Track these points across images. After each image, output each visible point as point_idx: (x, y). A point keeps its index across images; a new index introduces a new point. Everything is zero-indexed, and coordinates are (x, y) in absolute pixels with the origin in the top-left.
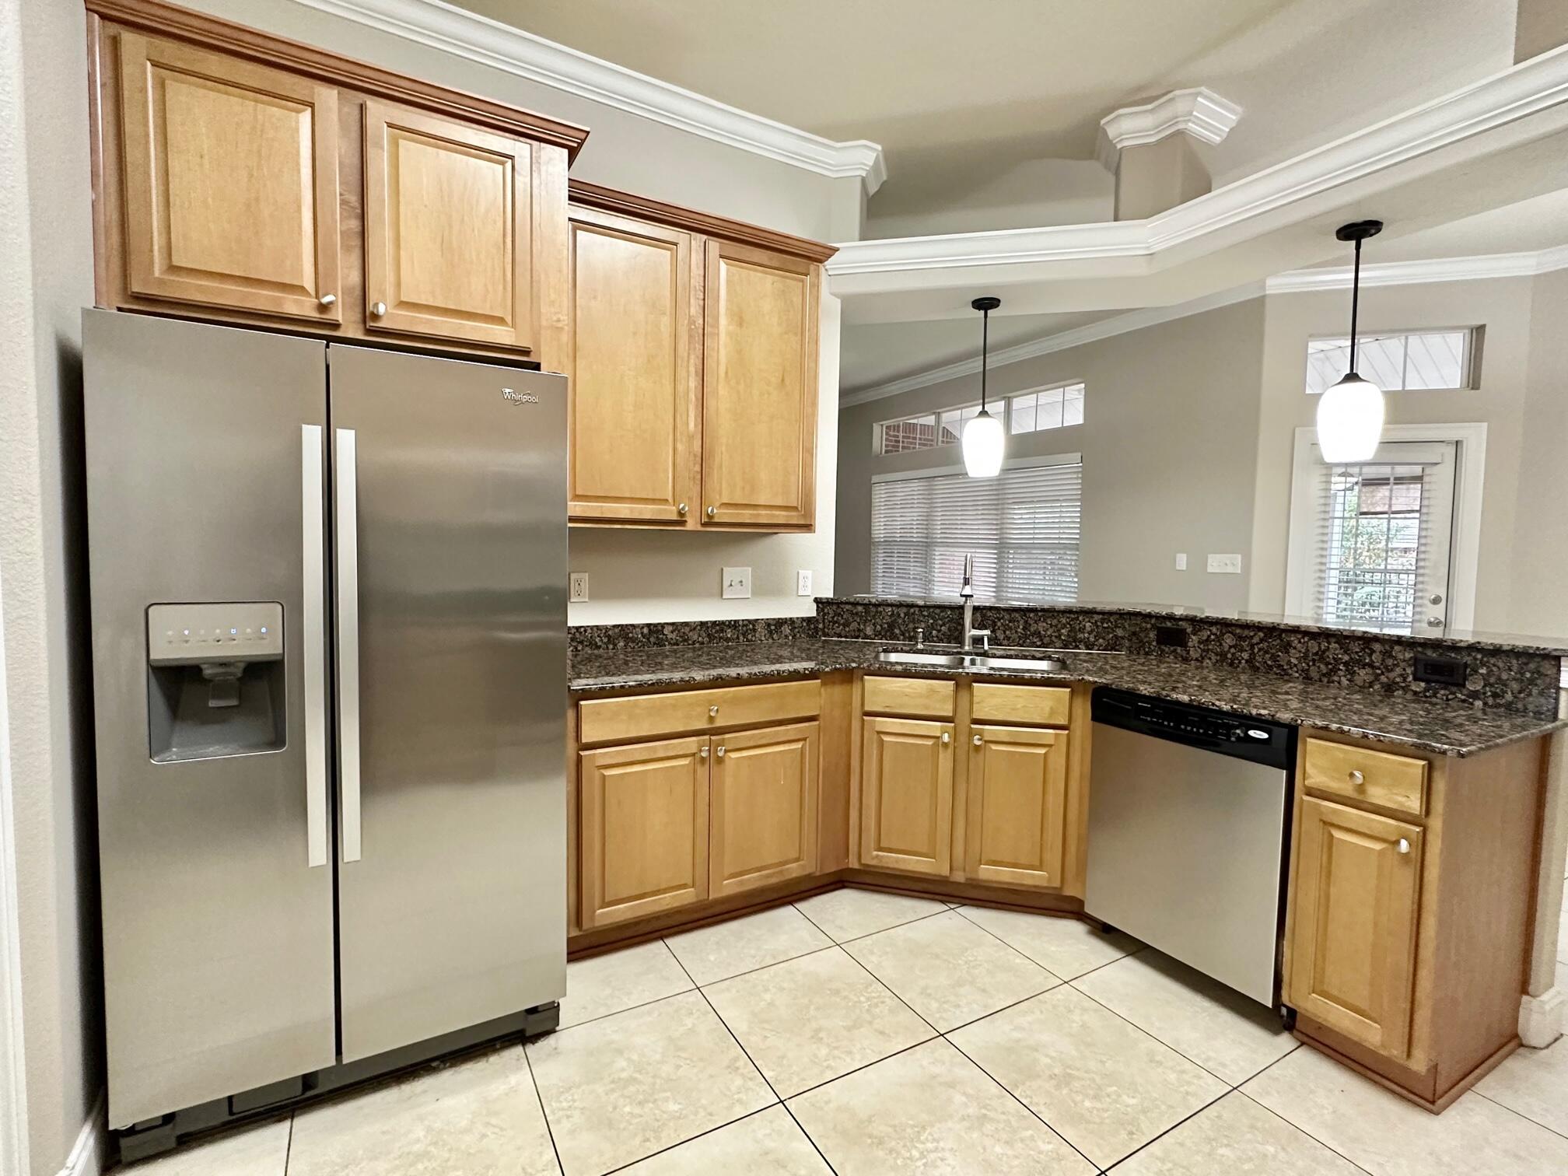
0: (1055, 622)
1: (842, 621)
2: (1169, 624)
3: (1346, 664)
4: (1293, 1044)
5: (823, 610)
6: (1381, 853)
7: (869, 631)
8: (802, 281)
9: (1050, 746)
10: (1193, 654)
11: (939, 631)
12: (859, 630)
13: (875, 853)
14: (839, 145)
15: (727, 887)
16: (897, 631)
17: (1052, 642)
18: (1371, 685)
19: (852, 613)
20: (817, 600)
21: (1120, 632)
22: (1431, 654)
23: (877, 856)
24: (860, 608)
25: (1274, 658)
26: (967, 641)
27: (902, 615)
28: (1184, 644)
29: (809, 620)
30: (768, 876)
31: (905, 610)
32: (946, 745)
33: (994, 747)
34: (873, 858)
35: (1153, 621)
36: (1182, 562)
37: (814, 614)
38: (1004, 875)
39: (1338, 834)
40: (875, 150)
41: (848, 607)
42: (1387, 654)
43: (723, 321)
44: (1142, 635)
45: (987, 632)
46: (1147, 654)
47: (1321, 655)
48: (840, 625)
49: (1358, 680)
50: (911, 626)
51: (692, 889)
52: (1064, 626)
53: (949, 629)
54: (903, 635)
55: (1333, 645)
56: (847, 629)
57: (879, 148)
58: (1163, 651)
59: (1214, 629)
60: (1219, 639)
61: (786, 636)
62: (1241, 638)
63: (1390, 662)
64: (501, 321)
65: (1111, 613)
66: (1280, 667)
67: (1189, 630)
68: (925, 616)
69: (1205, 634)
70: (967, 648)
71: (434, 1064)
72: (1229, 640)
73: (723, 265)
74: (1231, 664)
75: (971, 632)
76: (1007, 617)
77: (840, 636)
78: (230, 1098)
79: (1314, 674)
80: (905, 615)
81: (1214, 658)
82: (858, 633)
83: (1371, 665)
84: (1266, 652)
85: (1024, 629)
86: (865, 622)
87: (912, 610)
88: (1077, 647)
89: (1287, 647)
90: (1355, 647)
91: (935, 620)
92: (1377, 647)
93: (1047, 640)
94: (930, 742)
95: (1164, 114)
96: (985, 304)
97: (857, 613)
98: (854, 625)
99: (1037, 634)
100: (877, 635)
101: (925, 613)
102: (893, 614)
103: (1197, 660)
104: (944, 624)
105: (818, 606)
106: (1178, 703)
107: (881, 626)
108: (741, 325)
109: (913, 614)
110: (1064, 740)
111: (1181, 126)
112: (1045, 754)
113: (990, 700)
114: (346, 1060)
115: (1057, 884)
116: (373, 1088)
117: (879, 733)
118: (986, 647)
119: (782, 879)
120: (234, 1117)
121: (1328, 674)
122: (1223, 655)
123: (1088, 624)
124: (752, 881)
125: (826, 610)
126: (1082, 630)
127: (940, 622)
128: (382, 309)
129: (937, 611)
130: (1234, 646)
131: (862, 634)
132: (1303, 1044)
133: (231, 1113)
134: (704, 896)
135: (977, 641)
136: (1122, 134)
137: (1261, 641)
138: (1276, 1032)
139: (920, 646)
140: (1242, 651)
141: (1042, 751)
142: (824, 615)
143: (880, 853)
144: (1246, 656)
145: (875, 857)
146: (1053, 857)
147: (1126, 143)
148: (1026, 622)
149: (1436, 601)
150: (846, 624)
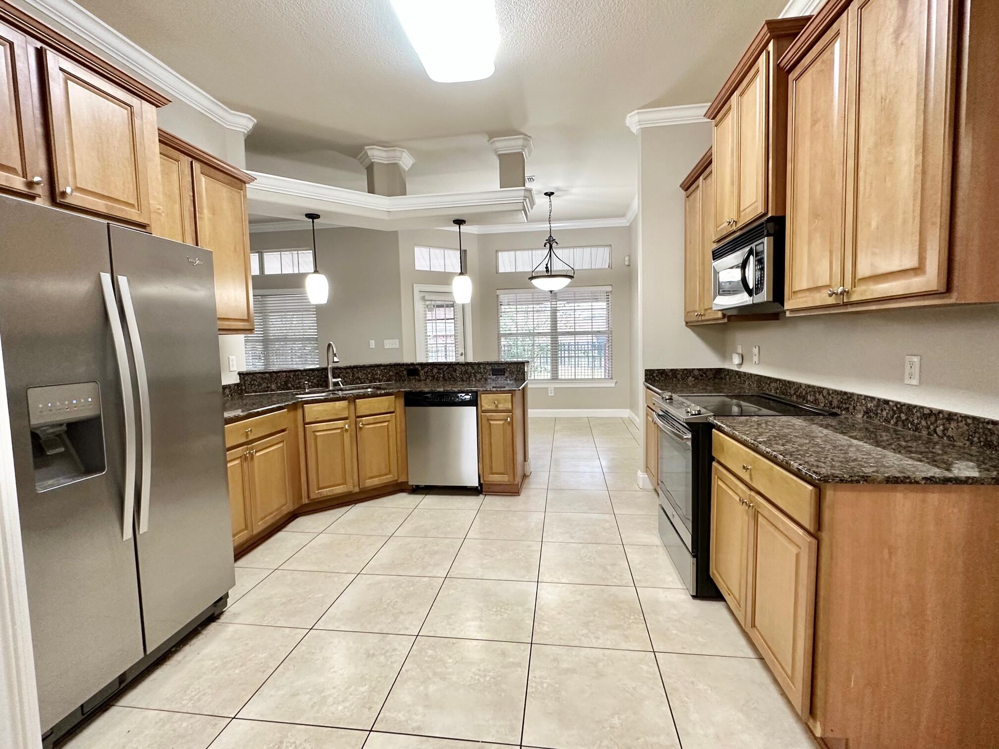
0: (365, 372)
1: (257, 384)
2: (411, 367)
3: (474, 373)
4: (483, 497)
5: (244, 378)
6: (503, 424)
7: (273, 387)
8: (239, 193)
9: (389, 421)
10: (422, 378)
11: (312, 382)
12: (268, 387)
13: (317, 492)
14: (232, 112)
15: (260, 526)
16: (290, 385)
17: (365, 381)
18: (481, 379)
19: (262, 378)
20: (240, 374)
21: (391, 373)
22: (496, 367)
23: (318, 493)
24: (267, 375)
25: (452, 375)
26: (331, 385)
27: (292, 376)
28: (418, 375)
29: (237, 385)
30: (276, 515)
31: (293, 373)
32: (347, 430)
33: (367, 426)
34: (316, 494)
35: (405, 367)
36: (372, 344)
37: (238, 381)
38: (376, 482)
39: (492, 422)
40: (253, 121)
41: (259, 375)
42: (485, 368)
43: (206, 211)
44: (401, 373)
45: (340, 379)
46: (404, 381)
47: (466, 372)
48: (255, 385)
49: (478, 378)
50: (297, 381)
51: (246, 531)
52: (369, 373)
53: (318, 381)
54: (293, 386)
55: (470, 368)
56: (260, 388)
57: (256, 121)
58: (410, 379)
59: (429, 367)
60: (432, 370)
61: (227, 395)
62: (440, 369)
63: (485, 371)
64: (132, 206)
65: (387, 365)
66: (454, 378)
67: (420, 369)
68: (304, 376)
69: (426, 369)
70: (331, 388)
71: (173, 650)
72: (435, 371)
73: (203, 179)
74: (437, 380)
75: (332, 380)
76: (344, 371)
77: (256, 392)
78: (82, 706)
79: (464, 378)
80: (294, 376)
81: (430, 378)
82: (267, 389)
83: (481, 373)
84: (449, 373)
85: (352, 376)
86: (271, 382)
87: (297, 373)
88: (375, 382)
89: (455, 371)
90: (476, 367)
91: (309, 377)
92: (482, 366)
93: (363, 380)
94: (339, 431)
95: (391, 154)
96: (313, 216)
97: (265, 378)
98: (264, 385)
99: (358, 378)
100: (279, 388)
101: (304, 374)
102: (286, 377)
103: (424, 380)
104: (314, 379)
105: (240, 376)
106: (439, 392)
107: (280, 383)
108: (214, 214)
109: (298, 375)
110: (394, 417)
111: (398, 162)
112: (388, 425)
113: (364, 405)
114: (148, 652)
115: (396, 478)
116: (147, 674)
117: (314, 432)
118: (342, 386)
119: (281, 516)
120: (85, 716)
121: (469, 378)
122: (433, 377)
123: (379, 371)
124: (269, 520)
125: (246, 378)
126: (377, 374)
127: (312, 378)
128: (68, 190)
129: (311, 372)
130: (438, 373)
131: (269, 389)
132: (486, 495)
133: (83, 714)
134: (251, 534)
135: (336, 384)
136: (373, 156)
137: (447, 369)
138: (478, 495)
139: (307, 391)
140: (440, 374)
141: (386, 424)
142: (245, 381)
143: (320, 491)
144: (442, 375)
145: (315, 494)
146: (394, 468)
147: (375, 160)
148: (353, 373)
149: (462, 355)
150: (260, 385)
